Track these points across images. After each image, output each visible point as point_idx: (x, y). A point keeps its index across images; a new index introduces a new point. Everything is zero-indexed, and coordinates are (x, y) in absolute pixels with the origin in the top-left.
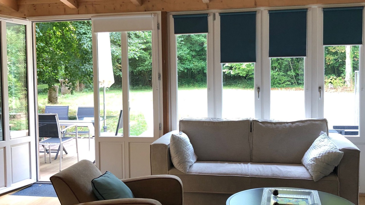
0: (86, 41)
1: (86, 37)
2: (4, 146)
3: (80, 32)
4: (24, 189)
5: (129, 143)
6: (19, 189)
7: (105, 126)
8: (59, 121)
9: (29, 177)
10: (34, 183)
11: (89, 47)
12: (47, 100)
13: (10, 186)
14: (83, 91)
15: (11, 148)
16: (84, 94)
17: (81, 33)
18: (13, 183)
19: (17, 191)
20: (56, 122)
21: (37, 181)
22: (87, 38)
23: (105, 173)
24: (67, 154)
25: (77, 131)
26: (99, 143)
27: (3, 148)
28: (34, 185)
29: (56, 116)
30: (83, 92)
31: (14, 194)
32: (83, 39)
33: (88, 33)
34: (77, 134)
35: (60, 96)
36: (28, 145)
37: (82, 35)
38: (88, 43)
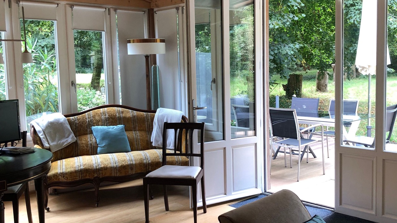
0: (354, 14)
1: (354, 9)
2: (224, 147)
3: (347, 4)
4: (248, 200)
5: (384, 160)
6: (241, 199)
7: (370, 125)
8: (298, 117)
9: (254, 185)
10: (261, 194)
11: (357, 21)
12: (315, 88)
13: (231, 194)
14: (360, 77)
15: (233, 150)
16: (361, 81)
17: (349, 5)
18: (234, 191)
19: (239, 201)
20: (294, 119)
21: (265, 191)
22: (355, 11)
23: (311, 219)
24: (316, 157)
25: (323, 131)
26: (341, 154)
27: (223, 149)
28: (261, 196)
29: (293, 112)
30: (360, 79)
31: (234, 204)
32: (351, 13)
33: (358, 3)
34: (323, 135)
35: (332, 82)
36: (253, 147)
37: (349, 7)
38: (356, 16)
